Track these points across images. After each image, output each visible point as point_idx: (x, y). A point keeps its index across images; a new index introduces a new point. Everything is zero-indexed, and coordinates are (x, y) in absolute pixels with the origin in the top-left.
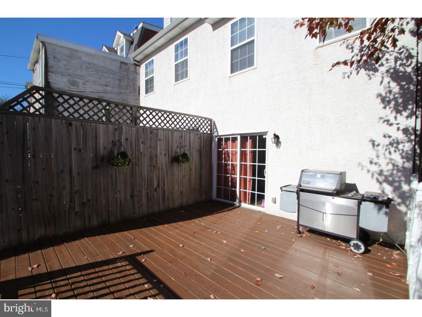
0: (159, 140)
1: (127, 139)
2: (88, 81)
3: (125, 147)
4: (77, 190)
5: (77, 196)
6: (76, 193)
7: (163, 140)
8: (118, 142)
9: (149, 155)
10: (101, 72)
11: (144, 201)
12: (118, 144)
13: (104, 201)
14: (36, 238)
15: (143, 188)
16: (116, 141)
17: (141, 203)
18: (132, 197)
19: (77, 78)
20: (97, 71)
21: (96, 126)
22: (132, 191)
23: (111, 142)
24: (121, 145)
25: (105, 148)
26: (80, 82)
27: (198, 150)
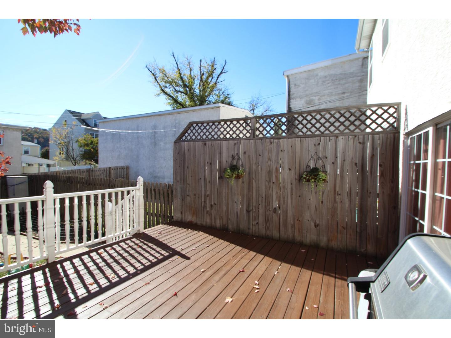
0: (282, 151)
1: (245, 153)
2: (324, 95)
3: (243, 161)
4: (208, 194)
5: (208, 199)
6: (208, 196)
7: (286, 151)
8: (236, 156)
9: (268, 168)
10: (338, 80)
11: (261, 219)
12: (236, 157)
13: (225, 208)
14: (188, 221)
15: (260, 206)
16: (235, 155)
17: (258, 222)
18: (248, 211)
19: (312, 96)
20: (333, 81)
21: (221, 143)
22: (249, 205)
23: (231, 156)
24: (239, 159)
25: (227, 162)
26: (316, 98)
27: (356, 164)
